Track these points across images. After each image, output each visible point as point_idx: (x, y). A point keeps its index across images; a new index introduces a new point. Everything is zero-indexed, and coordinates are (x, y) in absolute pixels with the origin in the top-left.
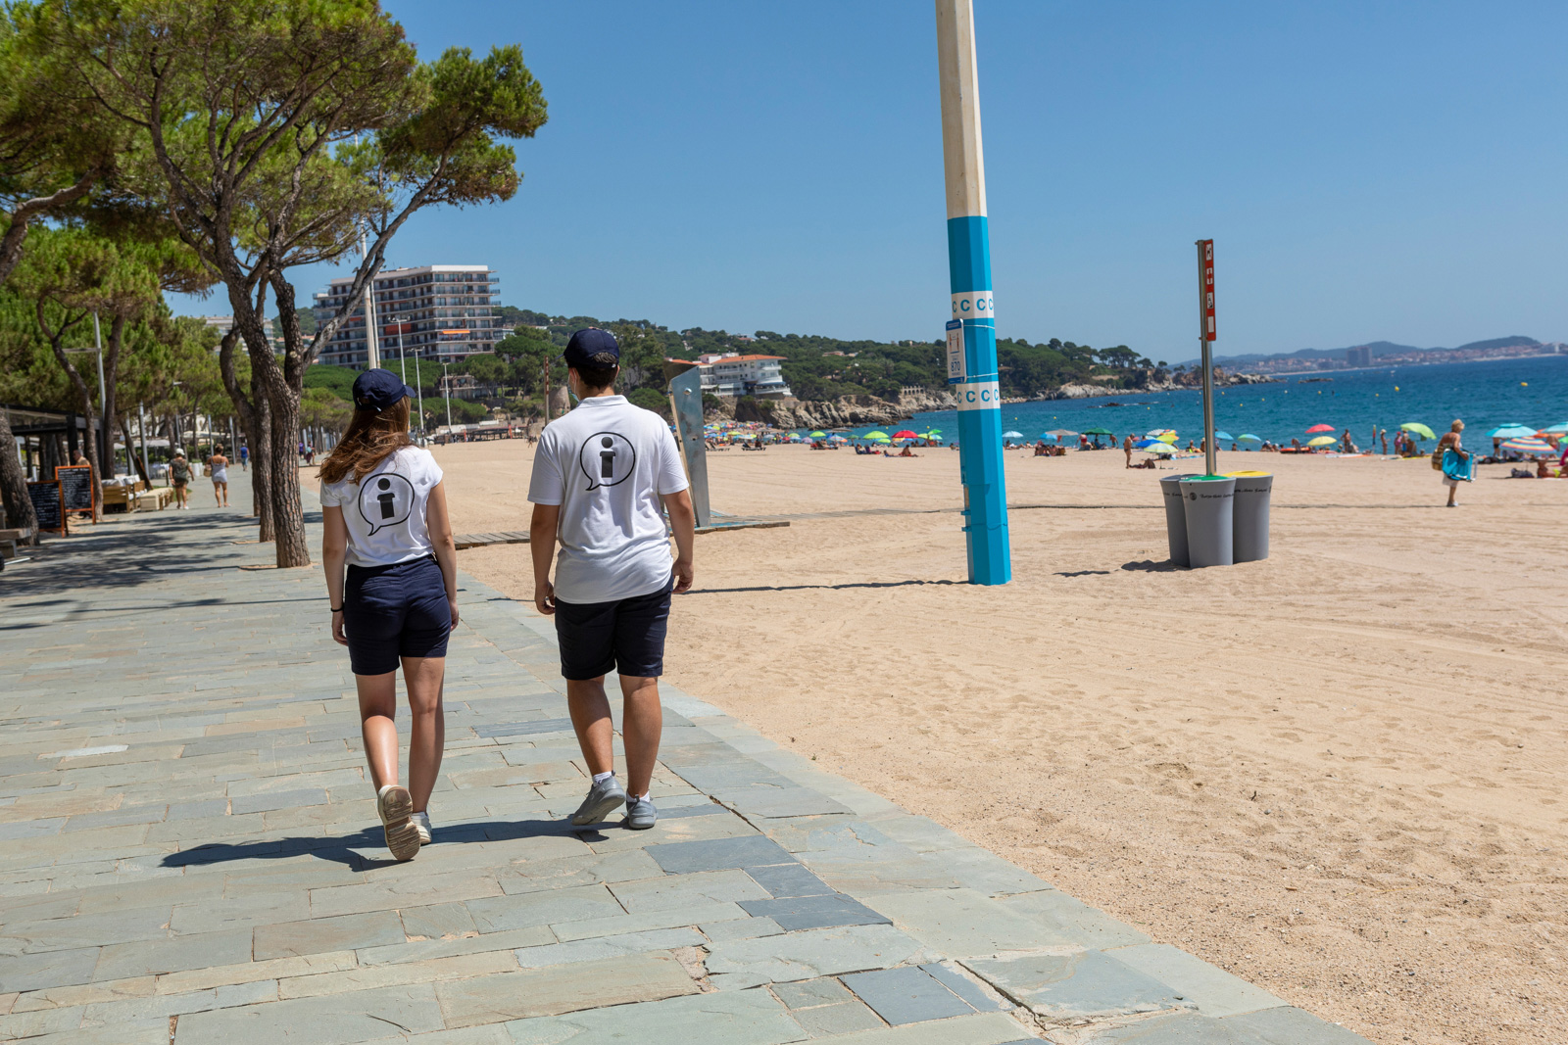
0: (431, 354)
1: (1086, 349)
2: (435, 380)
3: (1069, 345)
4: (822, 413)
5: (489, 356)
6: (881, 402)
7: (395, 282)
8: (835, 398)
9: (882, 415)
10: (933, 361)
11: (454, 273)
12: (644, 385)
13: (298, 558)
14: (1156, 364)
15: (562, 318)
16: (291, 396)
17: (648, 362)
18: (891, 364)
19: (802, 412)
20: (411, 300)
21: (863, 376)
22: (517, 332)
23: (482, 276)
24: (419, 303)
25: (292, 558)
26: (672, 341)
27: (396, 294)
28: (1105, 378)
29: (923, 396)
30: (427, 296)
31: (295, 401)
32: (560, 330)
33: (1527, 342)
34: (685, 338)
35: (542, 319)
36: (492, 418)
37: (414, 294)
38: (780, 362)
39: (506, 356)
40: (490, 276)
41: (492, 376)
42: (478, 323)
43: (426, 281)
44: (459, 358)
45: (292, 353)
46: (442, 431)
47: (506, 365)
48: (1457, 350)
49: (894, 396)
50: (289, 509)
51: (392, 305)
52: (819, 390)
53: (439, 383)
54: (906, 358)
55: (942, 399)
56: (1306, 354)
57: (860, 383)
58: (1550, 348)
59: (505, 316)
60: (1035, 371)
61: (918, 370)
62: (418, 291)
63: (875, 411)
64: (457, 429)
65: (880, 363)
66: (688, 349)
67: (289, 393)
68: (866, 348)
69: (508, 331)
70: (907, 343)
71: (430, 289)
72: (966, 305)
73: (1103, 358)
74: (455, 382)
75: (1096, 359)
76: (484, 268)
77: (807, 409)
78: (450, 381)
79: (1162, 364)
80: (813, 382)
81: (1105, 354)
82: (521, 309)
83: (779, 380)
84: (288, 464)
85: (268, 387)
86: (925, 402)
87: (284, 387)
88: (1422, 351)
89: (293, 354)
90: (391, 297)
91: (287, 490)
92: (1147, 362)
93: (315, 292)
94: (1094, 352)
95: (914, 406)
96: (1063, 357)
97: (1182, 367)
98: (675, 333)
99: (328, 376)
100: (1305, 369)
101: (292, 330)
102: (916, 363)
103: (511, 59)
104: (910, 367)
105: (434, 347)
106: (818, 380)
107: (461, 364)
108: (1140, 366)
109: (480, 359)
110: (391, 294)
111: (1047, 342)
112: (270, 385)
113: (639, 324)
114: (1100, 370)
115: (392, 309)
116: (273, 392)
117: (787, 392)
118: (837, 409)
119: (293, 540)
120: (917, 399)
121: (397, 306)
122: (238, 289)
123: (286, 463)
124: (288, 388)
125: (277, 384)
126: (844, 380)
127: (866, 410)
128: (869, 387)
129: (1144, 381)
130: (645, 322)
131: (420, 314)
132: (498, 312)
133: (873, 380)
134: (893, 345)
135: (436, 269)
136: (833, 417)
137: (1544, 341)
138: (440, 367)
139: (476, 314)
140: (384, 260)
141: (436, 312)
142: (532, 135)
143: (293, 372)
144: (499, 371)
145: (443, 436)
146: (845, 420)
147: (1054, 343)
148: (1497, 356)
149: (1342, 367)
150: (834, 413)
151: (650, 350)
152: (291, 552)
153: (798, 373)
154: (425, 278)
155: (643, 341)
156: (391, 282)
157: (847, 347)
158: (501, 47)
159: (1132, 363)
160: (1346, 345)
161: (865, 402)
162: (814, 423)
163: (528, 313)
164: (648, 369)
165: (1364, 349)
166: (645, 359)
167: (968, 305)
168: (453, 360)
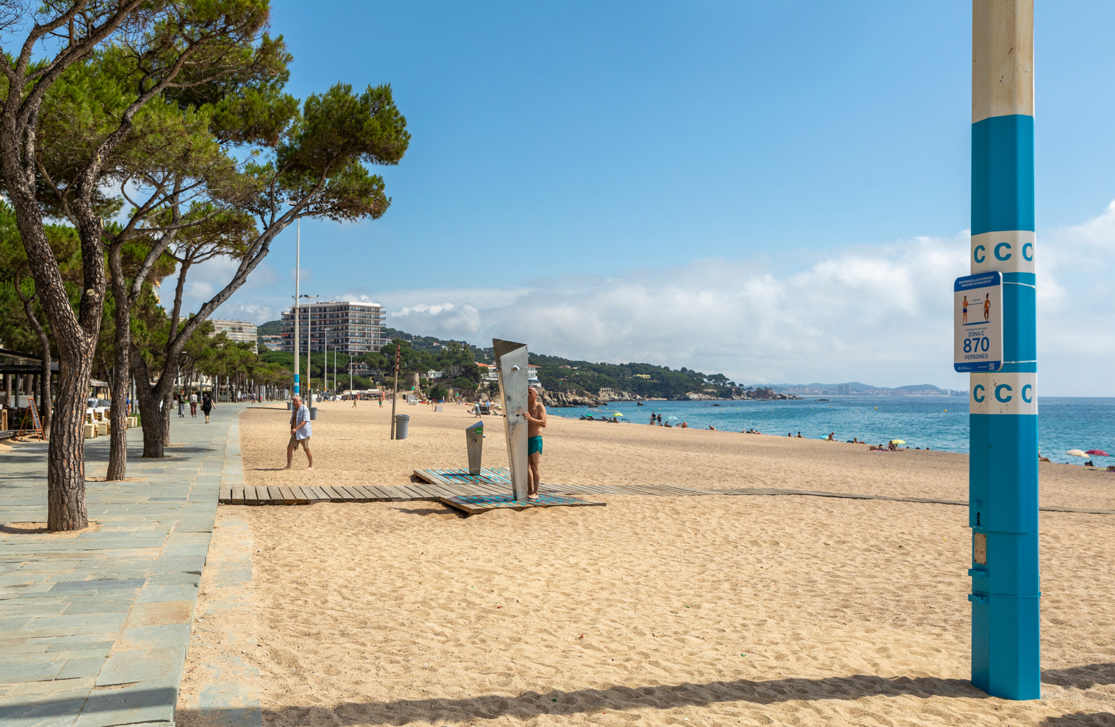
0: (345, 350)
1: (700, 374)
2: (346, 364)
3: (692, 372)
4: (558, 398)
5: (377, 353)
6: (590, 394)
7: (328, 309)
8: (565, 391)
9: (591, 402)
10: (618, 374)
11: (361, 307)
12: (461, 376)
13: (71, 522)
14: (738, 385)
15: (419, 337)
16: (81, 338)
17: (464, 363)
18: (597, 375)
19: (547, 397)
20: (336, 320)
21: (581, 380)
22: (394, 342)
23: (378, 308)
24: (340, 321)
25: (63, 519)
26: (478, 353)
27: (328, 316)
28: (710, 390)
29: (612, 394)
30: (345, 318)
31: (88, 344)
32: (418, 343)
33: (933, 388)
34: (485, 352)
35: (409, 336)
36: (375, 388)
37: (338, 316)
38: (537, 369)
39: (386, 354)
40: (381, 310)
41: (377, 365)
42: (372, 335)
43: (345, 309)
44: (360, 353)
45: (89, 291)
46: (347, 393)
47: (385, 360)
48: (896, 389)
49: (595, 392)
50: (65, 464)
51: (325, 321)
52: (557, 385)
53: (347, 366)
54: (604, 372)
55: (623, 396)
56: (817, 386)
57: (579, 384)
58: (945, 392)
59: (387, 333)
60: (673, 384)
61: (610, 378)
62: (340, 315)
63: (586, 400)
64: (355, 392)
65: (590, 373)
66: (486, 358)
67: (80, 334)
68: (583, 365)
69: (388, 341)
70: (605, 364)
71: (347, 314)
72: (1003, 251)
73: (709, 380)
74: (356, 366)
75: (705, 380)
76: (378, 305)
77: (549, 396)
78: (353, 366)
79: (741, 385)
80: (553, 381)
81: (711, 377)
82: (397, 330)
83: (536, 378)
84: (71, 414)
85: (54, 326)
86: (613, 396)
87: (74, 327)
88: (877, 389)
89: (91, 292)
90: (325, 317)
91: (65, 444)
92: (733, 384)
93: (282, 310)
94: (705, 376)
95: (607, 398)
96: (688, 378)
97: (751, 388)
98: (480, 349)
99: (285, 358)
100: (815, 394)
101: (93, 266)
102: (609, 375)
103: (382, 96)
104: (606, 377)
105: (347, 347)
106: (556, 380)
107: (361, 357)
108: (729, 386)
109: (371, 354)
110: (325, 315)
111: (680, 369)
112: (56, 324)
113: (461, 343)
114: (708, 386)
115: (325, 324)
116: (60, 331)
117: (539, 385)
118: (566, 397)
119: (66, 500)
120: (609, 395)
121: (328, 322)
122: (25, 211)
123: (68, 414)
124: (79, 328)
125: (65, 323)
126: (569, 382)
127: (581, 398)
128: (583, 386)
129: (731, 394)
130: (464, 342)
131: (340, 328)
132: (383, 329)
133: (586, 382)
134: (597, 364)
135: (351, 303)
136: (564, 402)
137: (942, 387)
138: (349, 358)
139: (372, 330)
140: (268, 251)
141: (350, 327)
142: (396, 163)
143: (89, 312)
144: (381, 362)
145: (347, 396)
146: (570, 403)
147: (684, 370)
148: (918, 395)
149: (834, 394)
150: (565, 399)
151: (465, 357)
152: (63, 514)
153: (545, 375)
154: (345, 308)
155: (463, 352)
156: (325, 308)
157: (573, 364)
158: (375, 86)
159: (724, 384)
160: (837, 383)
161: (582, 395)
162: (554, 404)
163: (401, 333)
164: (464, 367)
165: (847, 386)
166: (463, 362)
167: (1009, 251)
168: (356, 354)
